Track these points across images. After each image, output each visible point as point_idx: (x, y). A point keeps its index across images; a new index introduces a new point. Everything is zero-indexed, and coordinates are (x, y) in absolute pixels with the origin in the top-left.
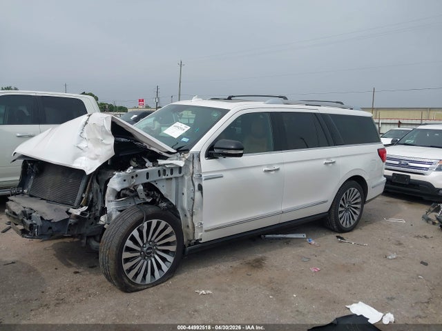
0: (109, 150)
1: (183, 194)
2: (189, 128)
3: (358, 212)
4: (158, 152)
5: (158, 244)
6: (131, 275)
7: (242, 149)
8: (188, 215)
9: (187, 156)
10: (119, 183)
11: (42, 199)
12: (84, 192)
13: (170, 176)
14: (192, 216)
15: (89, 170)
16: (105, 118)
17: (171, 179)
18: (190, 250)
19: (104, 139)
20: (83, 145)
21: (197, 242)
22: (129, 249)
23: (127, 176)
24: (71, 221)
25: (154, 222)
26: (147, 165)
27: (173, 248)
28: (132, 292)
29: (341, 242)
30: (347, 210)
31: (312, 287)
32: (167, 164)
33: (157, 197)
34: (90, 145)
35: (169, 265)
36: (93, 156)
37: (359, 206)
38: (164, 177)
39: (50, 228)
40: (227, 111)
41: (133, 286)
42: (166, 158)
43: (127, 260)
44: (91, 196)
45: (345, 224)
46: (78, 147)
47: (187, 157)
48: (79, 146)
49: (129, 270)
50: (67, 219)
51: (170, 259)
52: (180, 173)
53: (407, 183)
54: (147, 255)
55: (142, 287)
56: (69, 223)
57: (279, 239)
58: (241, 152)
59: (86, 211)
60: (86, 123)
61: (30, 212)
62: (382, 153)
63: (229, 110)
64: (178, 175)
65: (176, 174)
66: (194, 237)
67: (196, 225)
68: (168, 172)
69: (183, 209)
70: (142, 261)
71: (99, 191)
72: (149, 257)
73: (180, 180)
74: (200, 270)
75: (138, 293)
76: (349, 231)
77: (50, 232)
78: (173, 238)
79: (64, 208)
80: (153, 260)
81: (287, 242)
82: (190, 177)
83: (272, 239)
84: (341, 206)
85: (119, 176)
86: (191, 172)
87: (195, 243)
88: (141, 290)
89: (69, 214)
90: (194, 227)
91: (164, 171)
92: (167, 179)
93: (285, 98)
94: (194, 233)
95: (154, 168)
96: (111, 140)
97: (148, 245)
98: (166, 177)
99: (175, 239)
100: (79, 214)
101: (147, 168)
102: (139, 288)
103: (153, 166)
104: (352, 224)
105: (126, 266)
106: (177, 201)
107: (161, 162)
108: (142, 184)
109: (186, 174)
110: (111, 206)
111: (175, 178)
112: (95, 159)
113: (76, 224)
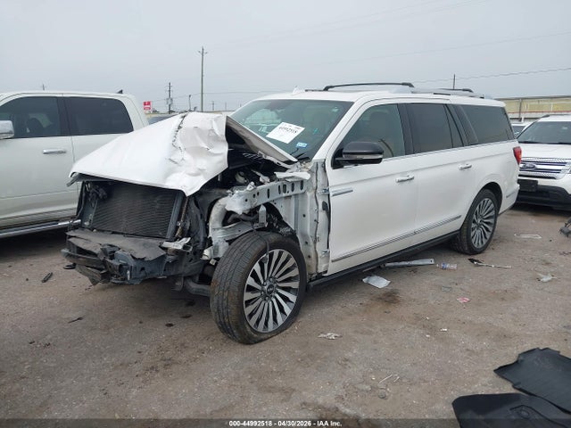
0: (220, 162)
1: (304, 216)
2: (303, 129)
3: (490, 228)
4: (276, 161)
5: (279, 280)
6: (252, 322)
7: (381, 153)
8: (311, 242)
9: (310, 165)
10: (241, 204)
11: (113, 233)
12: (179, 219)
13: (291, 193)
14: (315, 243)
15: (190, 190)
16: (216, 120)
17: (290, 197)
18: (315, 286)
19: (212, 147)
20: (177, 156)
21: (320, 276)
22: (251, 289)
23: (248, 194)
24: (170, 258)
25: (276, 252)
26: (261, 180)
27: (295, 285)
28: (256, 343)
29: (477, 266)
30: (479, 226)
31: (471, 321)
32: (288, 178)
33: (273, 221)
34: (187, 157)
35: (292, 305)
36: (193, 172)
37: (491, 221)
38: (284, 195)
39: (143, 269)
40: (351, 104)
41: (255, 335)
42: (285, 170)
43: (248, 303)
44: (188, 225)
45: (477, 243)
46: (170, 159)
47: (310, 167)
48: (172, 158)
49: (251, 315)
50: (163, 257)
51: (293, 298)
52: (302, 188)
53: (534, 190)
54: (267, 295)
55: (265, 336)
56: (167, 260)
57: (403, 267)
58: (380, 156)
59: (189, 243)
60: (180, 127)
61: (112, 249)
62: (517, 154)
63: (353, 103)
64: (300, 191)
65: (298, 190)
66: (317, 269)
67: (320, 255)
68: (289, 188)
69: (304, 235)
70: (263, 303)
71: (199, 216)
72: (270, 298)
73: (300, 198)
74: (325, 310)
75: (263, 343)
76: (480, 253)
77: (143, 274)
78: (295, 272)
79: (156, 242)
80: (274, 300)
81: (414, 269)
82: (313, 193)
83: (394, 267)
84: (474, 222)
85: (240, 195)
86: (315, 186)
87: (317, 278)
88: (266, 339)
89: (165, 249)
90: (317, 258)
91: (285, 186)
92: (286, 197)
93: (410, 85)
94: (317, 265)
95: (272, 183)
96: (224, 149)
97: (268, 283)
98: (287, 194)
99: (297, 273)
100: (180, 247)
101: (262, 184)
102: (262, 337)
103: (272, 180)
104: (484, 243)
105: (248, 310)
106: (296, 225)
107: (279, 175)
108: (264, 205)
109: (308, 189)
110: (217, 234)
111: (295, 195)
112: (197, 175)
113: (174, 262)
